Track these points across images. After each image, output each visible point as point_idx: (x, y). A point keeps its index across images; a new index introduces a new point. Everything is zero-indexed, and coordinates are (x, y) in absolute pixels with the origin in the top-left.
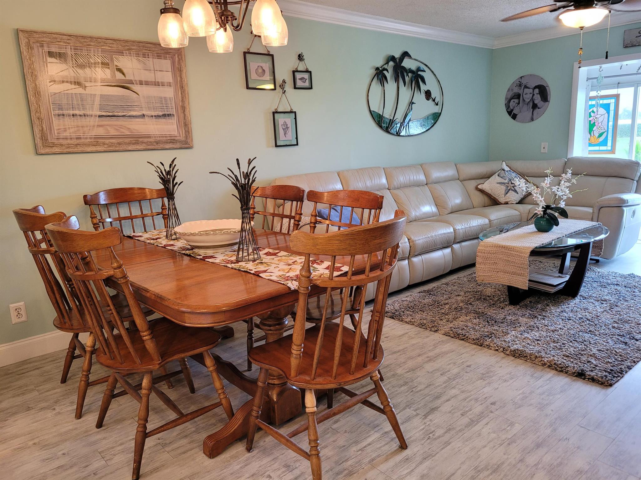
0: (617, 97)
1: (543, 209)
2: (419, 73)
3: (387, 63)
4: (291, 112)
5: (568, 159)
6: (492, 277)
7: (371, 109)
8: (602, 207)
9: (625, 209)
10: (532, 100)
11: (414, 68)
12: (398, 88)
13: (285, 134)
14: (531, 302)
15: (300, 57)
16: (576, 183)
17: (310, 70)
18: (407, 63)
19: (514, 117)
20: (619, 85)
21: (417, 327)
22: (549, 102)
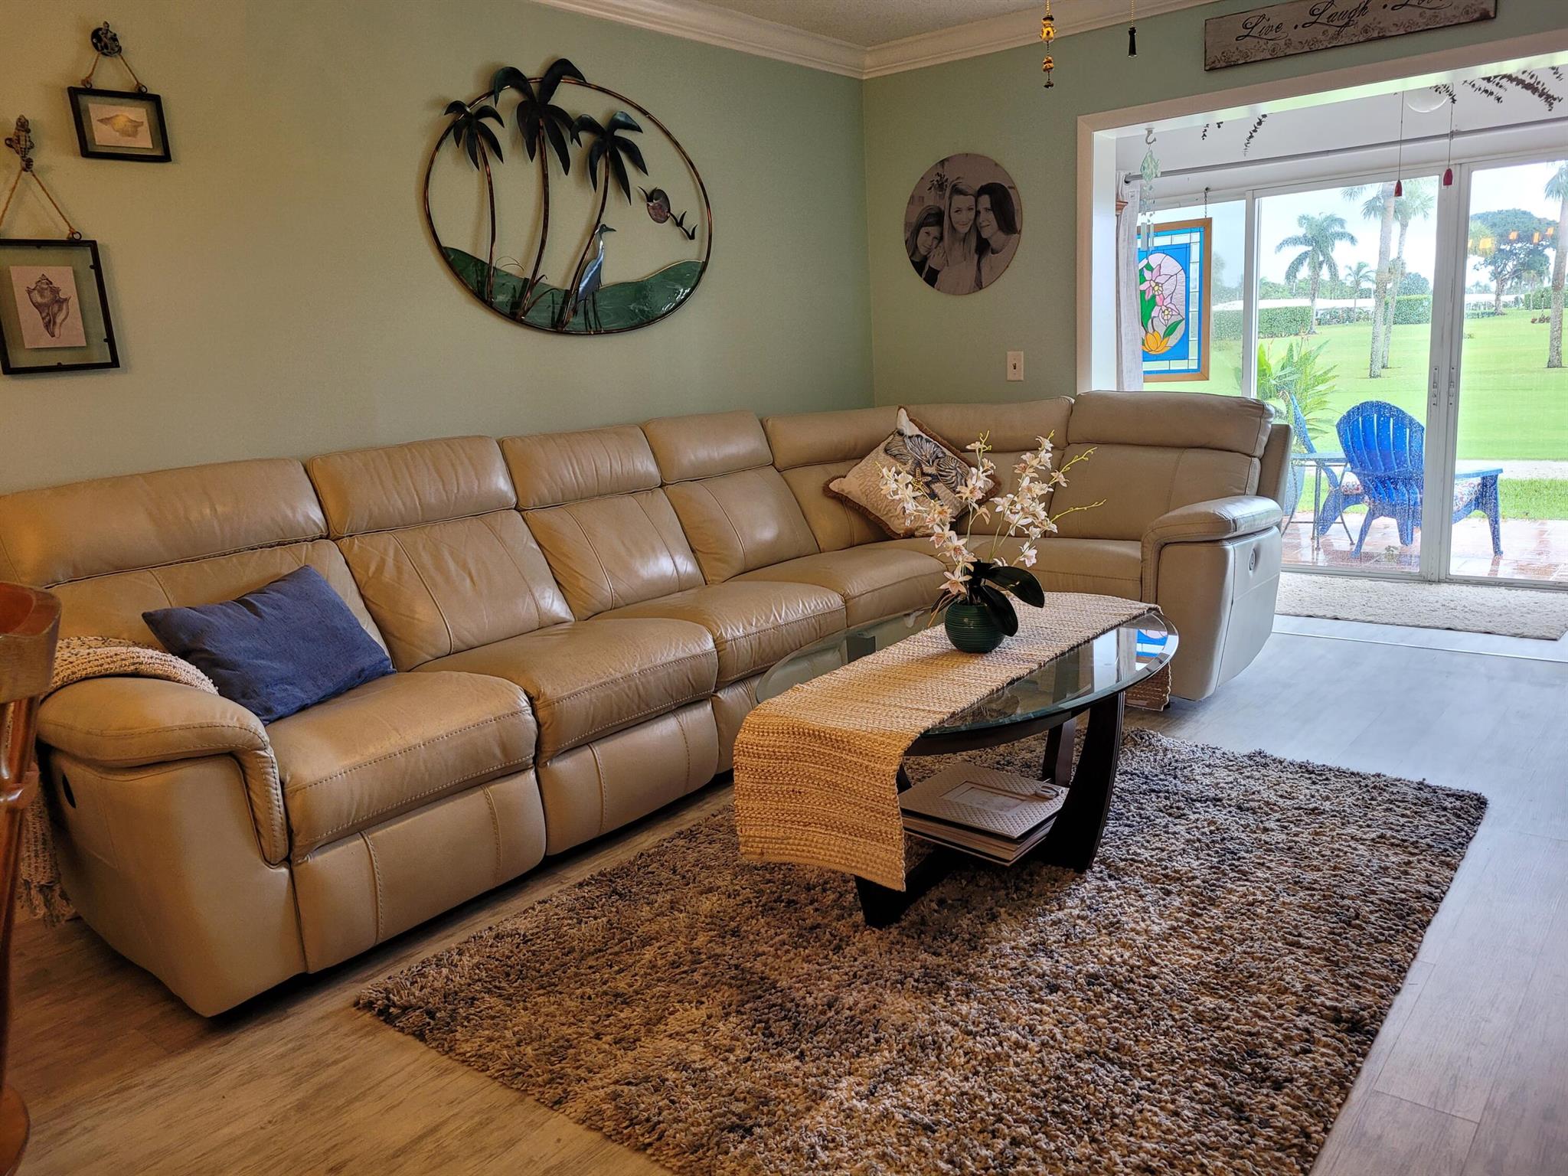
0: (1204, 226)
1: (968, 578)
2: (620, 133)
3: (493, 92)
4: (74, 242)
5: (1077, 398)
6: (791, 841)
7: (445, 243)
8: (1166, 544)
9: (1229, 547)
10: (976, 228)
11: (599, 117)
12: (545, 177)
13: (47, 326)
14: (941, 902)
15: (104, 42)
16: (1064, 485)
17: (153, 91)
18: (567, 98)
19: (931, 278)
20: (1207, 195)
21: (497, 1084)
22: (1019, 232)
